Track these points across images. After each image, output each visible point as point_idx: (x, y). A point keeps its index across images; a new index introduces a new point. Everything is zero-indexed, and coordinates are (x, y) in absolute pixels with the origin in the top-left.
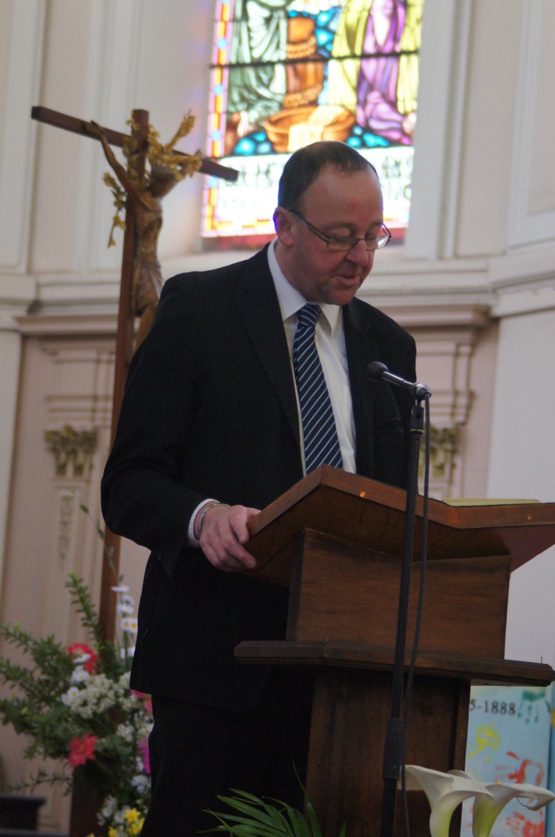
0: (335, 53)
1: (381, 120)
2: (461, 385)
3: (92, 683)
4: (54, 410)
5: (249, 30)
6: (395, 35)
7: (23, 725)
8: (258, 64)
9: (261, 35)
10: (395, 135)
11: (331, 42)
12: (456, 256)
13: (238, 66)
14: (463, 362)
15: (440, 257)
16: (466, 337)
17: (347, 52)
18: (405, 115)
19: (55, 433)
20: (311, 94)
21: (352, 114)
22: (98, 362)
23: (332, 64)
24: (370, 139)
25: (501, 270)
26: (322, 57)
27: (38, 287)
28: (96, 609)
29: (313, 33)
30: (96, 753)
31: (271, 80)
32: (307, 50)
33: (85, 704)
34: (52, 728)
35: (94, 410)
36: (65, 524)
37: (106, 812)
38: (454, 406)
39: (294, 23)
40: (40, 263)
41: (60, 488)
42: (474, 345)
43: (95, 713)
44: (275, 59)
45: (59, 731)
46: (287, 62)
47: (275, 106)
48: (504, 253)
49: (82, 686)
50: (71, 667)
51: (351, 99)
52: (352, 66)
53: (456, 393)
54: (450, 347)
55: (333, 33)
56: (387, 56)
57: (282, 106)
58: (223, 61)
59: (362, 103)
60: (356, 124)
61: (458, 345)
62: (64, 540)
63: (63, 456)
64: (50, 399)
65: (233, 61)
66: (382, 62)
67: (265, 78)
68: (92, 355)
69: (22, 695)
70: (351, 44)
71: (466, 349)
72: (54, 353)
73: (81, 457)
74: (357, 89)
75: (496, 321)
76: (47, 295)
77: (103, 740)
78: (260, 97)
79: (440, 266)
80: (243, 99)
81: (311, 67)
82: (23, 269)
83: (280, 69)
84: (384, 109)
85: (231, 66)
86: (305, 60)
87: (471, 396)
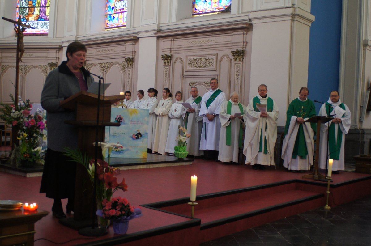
0: (36, 6)
1: (43, 17)
2: (57, 57)
3: (16, 112)
5: (22, 2)
6: (45, 4)
7: (5, 119)
8: (24, 8)
9: (24, 3)
10: (46, 19)
11: (35, 5)
12: (56, 38)
13: (21, 8)
14: (57, 53)
15: (54, 38)
16: (58, 50)
17: (38, 6)
18: (47, 16)
20: (32, 12)
21: (39, 16)
23: (36, 8)
24: (42, 20)
25: (63, 40)
26: (34, 7)
28: (15, 99)
29: (33, 3)
30: (17, 124)
31: (26, 10)
32: (32, 6)
33: (15, 116)
34: (10, 120)
37: (19, 133)
38: (56, 60)
39: (29, 2)
42: (59, 51)
43: (17, 117)
44: (27, 7)
45: (11, 120)
46: (28, 8)
47: (27, 14)
48: (63, 37)
49: (14, 113)
50: (11, 109)
51: (39, 13)
52: (39, 8)
53: (56, 58)
54: (55, 51)
55: (36, 3)
56: (44, 7)
57: (28, 14)
58: (18, 7)
59: (40, 14)
60: (39, 17)
61: (57, 51)
65: (20, 7)
66: (43, 8)
67: (25, 10)
69: (3, 114)
70: (38, 5)
71: (58, 51)
74: (40, 12)
75: (62, 47)
77: (18, 121)
78: (24, 13)
79: (53, 39)
80: (21, 13)
81: (32, 8)
83: (27, 9)
84: (44, 15)
85: (19, 8)
86: (31, 7)
87: (59, 58)
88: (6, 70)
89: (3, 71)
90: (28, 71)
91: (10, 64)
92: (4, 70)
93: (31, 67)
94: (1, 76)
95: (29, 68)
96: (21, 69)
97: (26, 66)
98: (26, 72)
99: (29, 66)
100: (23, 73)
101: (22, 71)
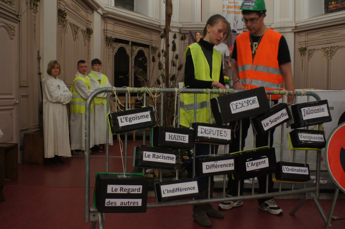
4: (300, 44)
19: (300, 48)
22: (306, 35)
27: (296, 24)
35: (305, 44)
36: (302, 63)
40: (297, 20)
41: (301, 57)
62: (302, 66)
63: (301, 52)
64: (299, 43)
68: (305, 34)
72: (299, 35)
73: (304, 51)
76: (297, 25)
82: (294, 21)
88: (312, 55)
89: (310, 56)
90: (333, 53)
91: (316, 47)
92: (311, 54)
93: (337, 47)
94: (308, 61)
95: (335, 50)
96: (327, 52)
97: (332, 47)
98: (332, 54)
99: (334, 47)
100: (328, 56)
101: (328, 54)
